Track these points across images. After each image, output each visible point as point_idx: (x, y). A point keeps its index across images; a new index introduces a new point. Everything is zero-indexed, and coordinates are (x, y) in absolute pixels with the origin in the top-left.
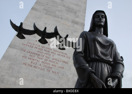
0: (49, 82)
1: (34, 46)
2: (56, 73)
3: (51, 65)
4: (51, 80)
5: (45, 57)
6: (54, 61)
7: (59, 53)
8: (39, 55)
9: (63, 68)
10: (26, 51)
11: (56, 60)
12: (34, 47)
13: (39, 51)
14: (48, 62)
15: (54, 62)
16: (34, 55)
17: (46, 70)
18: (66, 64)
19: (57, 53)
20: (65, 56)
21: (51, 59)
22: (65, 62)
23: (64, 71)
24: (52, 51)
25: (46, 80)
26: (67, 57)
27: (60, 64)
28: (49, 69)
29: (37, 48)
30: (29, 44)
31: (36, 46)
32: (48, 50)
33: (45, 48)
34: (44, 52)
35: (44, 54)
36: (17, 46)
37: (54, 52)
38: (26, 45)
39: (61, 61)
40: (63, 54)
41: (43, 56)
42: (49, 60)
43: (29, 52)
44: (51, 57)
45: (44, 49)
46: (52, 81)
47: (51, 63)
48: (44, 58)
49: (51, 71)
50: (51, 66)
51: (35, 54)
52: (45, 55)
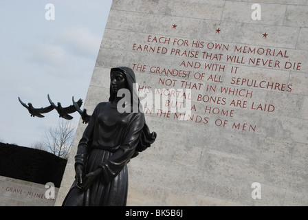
0: (224, 159)
1: (170, 47)
2: (247, 127)
3: (228, 102)
4: (231, 152)
5: (206, 77)
6: (239, 87)
7: (256, 56)
8: (186, 75)
9: (270, 108)
10: (147, 69)
11: (245, 84)
12: (169, 52)
13: (187, 60)
14: (218, 94)
15: (239, 93)
16: (172, 78)
17: (212, 122)
18: (285, 94)
19: (247, 56)
20: (277, 64)
21: (227, 84)
22: (277, 85)
23: (275, 120)
24: (231, 52)
25: (214, 152)
26: (288, 65)
27: (260, 97)
28: (223, 117)
29: (178, 51)
30: (154, 45)
31: (176, 47)
32: (217, 51)
33: (205, 47)
34: (204, 62)
35: (202, 70)
36: (119, 57)
37: (237, 54)
38: (143, 48)
39: (264, 85)
40: (272, 58)
41: (202, 76)
42: (219, 86)
43: (157, 71)
44: (228, 74)
45: (202, 50)
46: (233, 156)
47: (229, 98)
48: (206, 81)
49: (230, 124)
50: (228, 107)
51: (176, 72)
52: (208, 72)
